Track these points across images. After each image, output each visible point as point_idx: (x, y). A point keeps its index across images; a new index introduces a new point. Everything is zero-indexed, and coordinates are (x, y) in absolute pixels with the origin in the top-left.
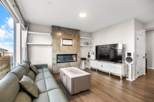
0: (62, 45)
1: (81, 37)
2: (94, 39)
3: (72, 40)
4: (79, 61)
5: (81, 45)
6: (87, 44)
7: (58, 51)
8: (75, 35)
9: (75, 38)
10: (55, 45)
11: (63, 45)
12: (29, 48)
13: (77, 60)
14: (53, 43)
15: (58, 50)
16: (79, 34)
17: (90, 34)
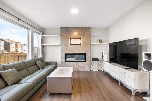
0: (69, 44)
1: (92, 35)
2: (111, 35)
3: (80, 39)
4: (88, 61)
5: (91, 44)
6: (100, 43)
7: (66, 51)
8: (84, 33)
9: (83, 36)
10: (63, 45)
11: (71, 44)
12: (45, 48)
13: (87, 60)
14: (61, 43)
15: (66, 49)
16: (89, 31)
17: (107, 29)
